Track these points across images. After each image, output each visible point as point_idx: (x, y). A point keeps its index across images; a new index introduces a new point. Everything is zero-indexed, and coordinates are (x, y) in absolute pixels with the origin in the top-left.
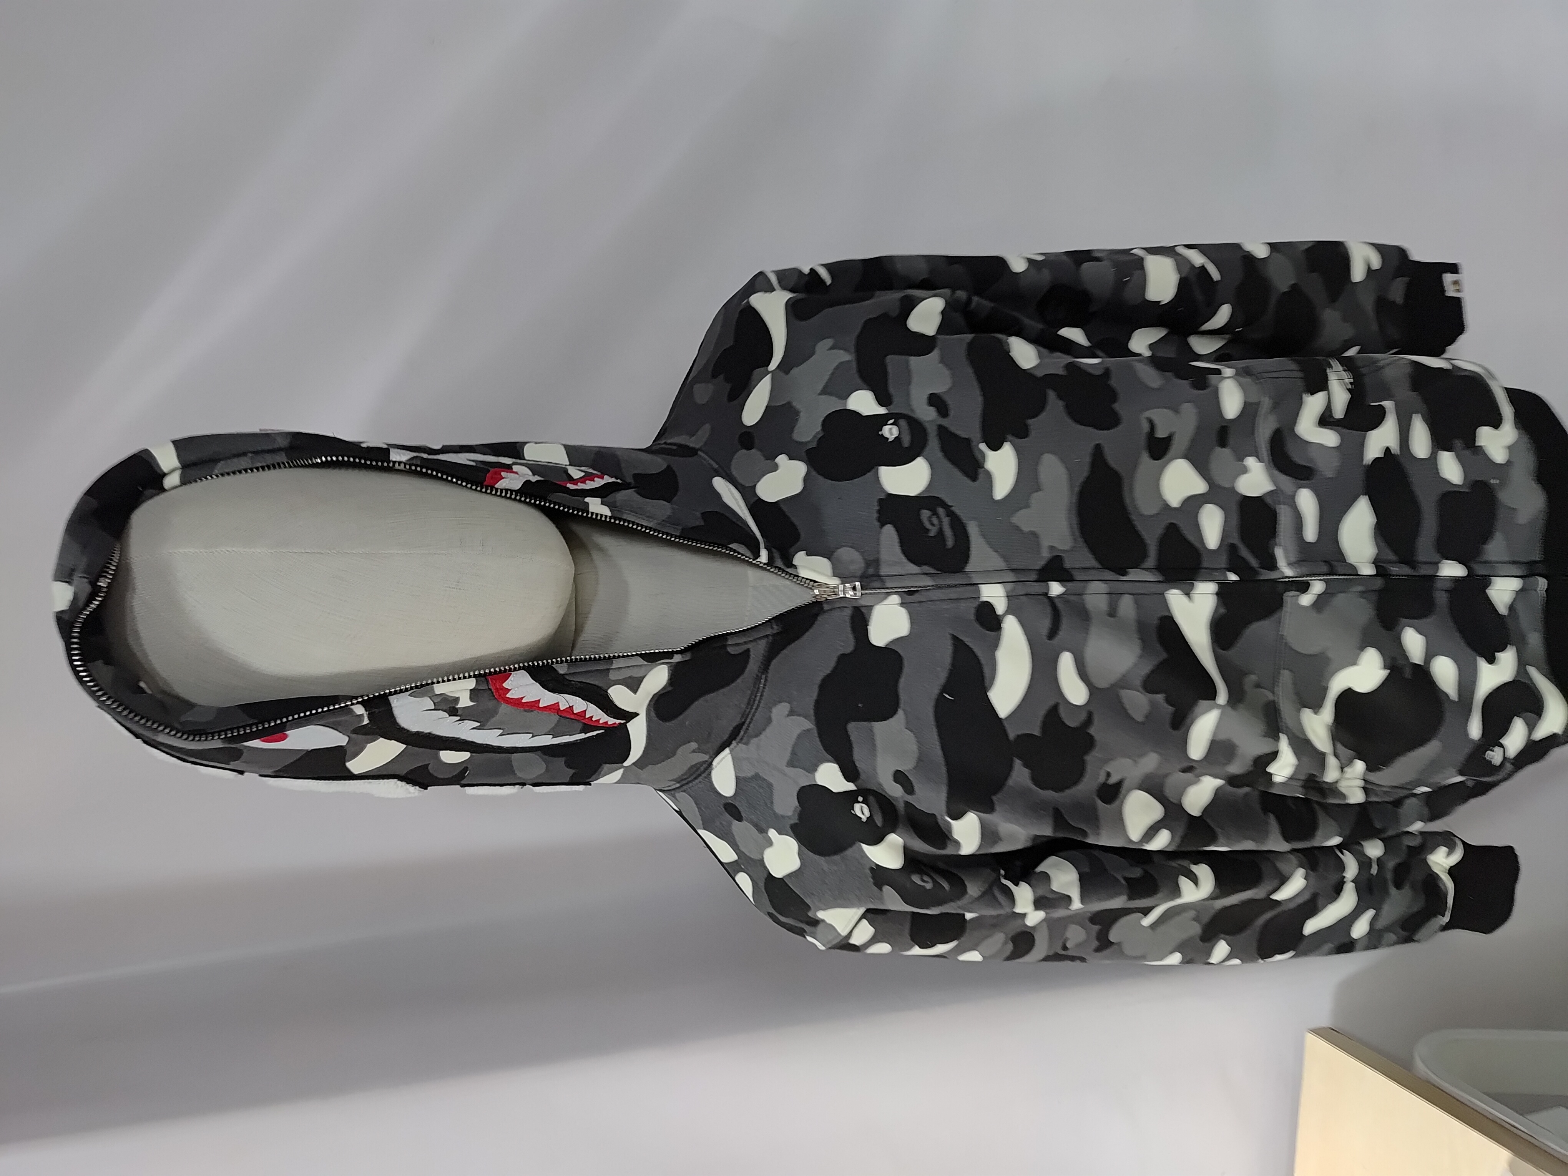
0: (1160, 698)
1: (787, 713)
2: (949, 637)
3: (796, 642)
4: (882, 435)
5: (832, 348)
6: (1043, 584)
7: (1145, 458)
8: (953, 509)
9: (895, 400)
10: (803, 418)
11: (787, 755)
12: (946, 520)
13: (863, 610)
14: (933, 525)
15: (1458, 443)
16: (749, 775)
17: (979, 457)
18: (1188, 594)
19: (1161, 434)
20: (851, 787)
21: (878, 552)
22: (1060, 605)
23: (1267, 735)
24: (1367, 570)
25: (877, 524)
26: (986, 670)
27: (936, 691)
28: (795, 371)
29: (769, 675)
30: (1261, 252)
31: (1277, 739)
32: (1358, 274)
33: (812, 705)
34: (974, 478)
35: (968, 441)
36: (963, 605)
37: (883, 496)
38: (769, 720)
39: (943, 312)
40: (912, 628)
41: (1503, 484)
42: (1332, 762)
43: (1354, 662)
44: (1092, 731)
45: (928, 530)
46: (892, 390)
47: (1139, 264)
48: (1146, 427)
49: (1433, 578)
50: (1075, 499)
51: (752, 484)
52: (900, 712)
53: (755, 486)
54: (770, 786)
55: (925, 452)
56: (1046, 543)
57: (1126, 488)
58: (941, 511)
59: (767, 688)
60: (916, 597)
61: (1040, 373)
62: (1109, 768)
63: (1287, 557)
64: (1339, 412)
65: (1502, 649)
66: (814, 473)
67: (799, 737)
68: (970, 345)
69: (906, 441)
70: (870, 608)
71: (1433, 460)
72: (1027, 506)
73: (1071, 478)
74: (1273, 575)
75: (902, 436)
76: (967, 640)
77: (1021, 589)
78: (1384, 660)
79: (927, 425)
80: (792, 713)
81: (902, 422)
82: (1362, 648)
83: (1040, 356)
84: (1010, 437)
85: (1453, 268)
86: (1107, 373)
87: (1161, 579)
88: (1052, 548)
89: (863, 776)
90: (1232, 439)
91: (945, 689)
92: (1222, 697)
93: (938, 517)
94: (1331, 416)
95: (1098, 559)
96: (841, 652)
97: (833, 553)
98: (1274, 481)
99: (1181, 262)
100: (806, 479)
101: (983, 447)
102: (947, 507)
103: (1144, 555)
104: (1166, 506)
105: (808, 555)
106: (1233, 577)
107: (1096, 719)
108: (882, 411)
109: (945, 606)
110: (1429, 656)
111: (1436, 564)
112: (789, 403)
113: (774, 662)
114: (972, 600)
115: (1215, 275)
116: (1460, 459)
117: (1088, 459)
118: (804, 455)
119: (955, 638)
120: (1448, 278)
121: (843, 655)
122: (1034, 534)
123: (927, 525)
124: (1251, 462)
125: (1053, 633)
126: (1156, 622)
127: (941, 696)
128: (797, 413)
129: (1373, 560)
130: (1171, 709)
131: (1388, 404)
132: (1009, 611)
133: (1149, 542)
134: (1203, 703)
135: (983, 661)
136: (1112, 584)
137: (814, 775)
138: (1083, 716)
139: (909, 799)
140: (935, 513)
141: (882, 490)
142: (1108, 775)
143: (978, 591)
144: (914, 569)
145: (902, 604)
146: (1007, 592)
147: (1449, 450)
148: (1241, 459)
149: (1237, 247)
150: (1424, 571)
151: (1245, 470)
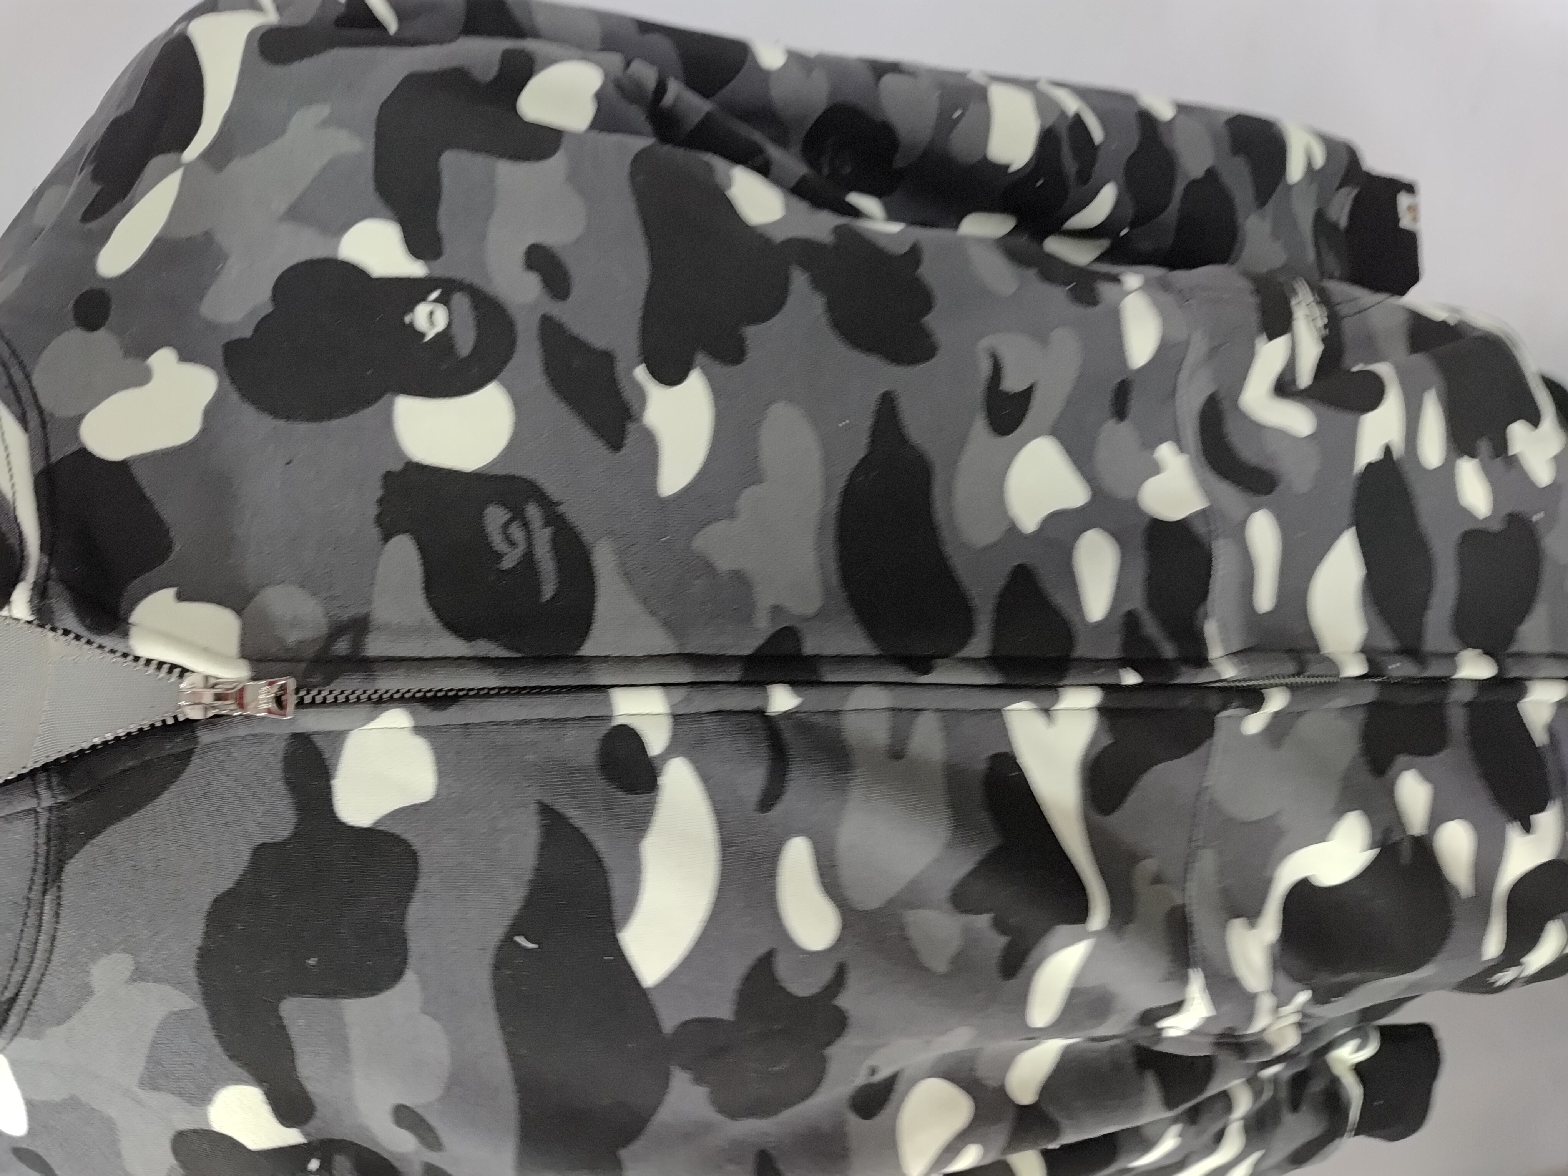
0: (983, 921)
1: (128, 974)
2: (533, 808)
3: (134, 816)
4: (411, 324)
5: (325, 124)
6: (756, 690)
7: (980, 427)
8: (561, 509)
9: (448, 247)
10: (233, 269)
11: (138, 1064)
12: (543, 538)
13: (319, 742)
14: (513, 544)
15: (1484, 446)
16: (57, 1098)
17: (628, 394)
18: (1047, 711)
19: (1012, 383)
20: (292, 1137)
21: (369, 602)
22: (788, 734)
23: (1170, 977)
24: (1355, 668)
25: (374, 532)
26: (617, 885)
27: (498, 931)
28: (237, 167)
29: (68, 896)
30: (1164, 111)
31: (1184, 980)
32: (1295, 171)
33: (192, 959)
34: (615, 442)
35: (607, 358)
36: (572, 733)
37: (397, 467)
38: (86, 991)
39: (600, 97)
40: (440, 784)
41: (1552, 519)
42: (1266, 1002)
43: (1322, 837)
44: (844, 1001)
45: (499, 556)
46: (445, 223)
47: (979, 94)
48: (985, 368)
49: (1444, 683)
50: (834, 502)
51: (73, 413)
52: (410, 977)
53: (80, 418)
54: (109, 1125)
55: (508, 371)
56: (765, 600)
57: (938, 489)
58: (533, 512)
59: (64, 922)
60: (454, 715)
61: (779, 236)
62: (872, 1061)
63: (1224, 641)
64: (1305, 377)
65: (1541, 808)
66: (234, 397)
67: (163, 1025)
68: (640, 159)
69: (465, 344)
70: (339, 737)
71: (1447, 471)
72: (731, 515)
73: (827, 460)
74: (1203, 677)
75: (455, 330)
76: (576, 816)
77: (705, 702)
78: (1374, 835)
79: (515, 312)
80: (140, 975)
81: (461, 300)
82: (1340, 812)
83: (787, 206)
84: (701, 357)
85: (1410, 188)
86: (914, 255)
87: (996, 680)
88: (777, 610)
89: (322, 1111)
90: (1135, 405)
91: (517, 926)
92: (1098, 918)
93: (526, 525)
94: (1294, 381)
95: (874, 635)
96: (260, 840)
97: (250, 596)
98: (1208, 492)
99: (1044, 103)
100: (211, 413)
101: (641, 373)
102: (548, 506)
103: (966, 633)
104: (1013, 529)
105: (181, 597)
106: (1130, 678)
107: (853, 979)
108: (416, 269)
109: (528, 735)
110: (1437, 818)
111: (1450, 657)
112: (208, 237)
113: (73, 868)
114: (592, 723)
115: (1097, 134)
116: (1488, 472)
117: (867, 422)
118: (219, 355)
119: (545, 810)
120: (1403, 200)
121: (263, 846)
122: (740, 579)
123: (498, 542)
124: (1166, 452)
125: (768, 801)
126: (982, 766)
127: (508, 940)
128: (221, 257)
129: (1360, 647)
130: (1002, 941)
131: (1383, 369)
132: (674, 749)
133: (977, 602)
134: (1063, 930)
135: (610, 860)
136: (899, 691)
137: (206, 1110)
138: (827, 974)
139: (434, 1158)
140: (518, 515)
141: (397, 450)
142: (873, 1071)
143: (608, 704)
144: (455, 647)
145: (418, 730)
146: (673, 706)
147: (1473, 455)
148: (1151, 444)
149: (1128, 99)
150: (1434, 670)
151: (1155, 469)
